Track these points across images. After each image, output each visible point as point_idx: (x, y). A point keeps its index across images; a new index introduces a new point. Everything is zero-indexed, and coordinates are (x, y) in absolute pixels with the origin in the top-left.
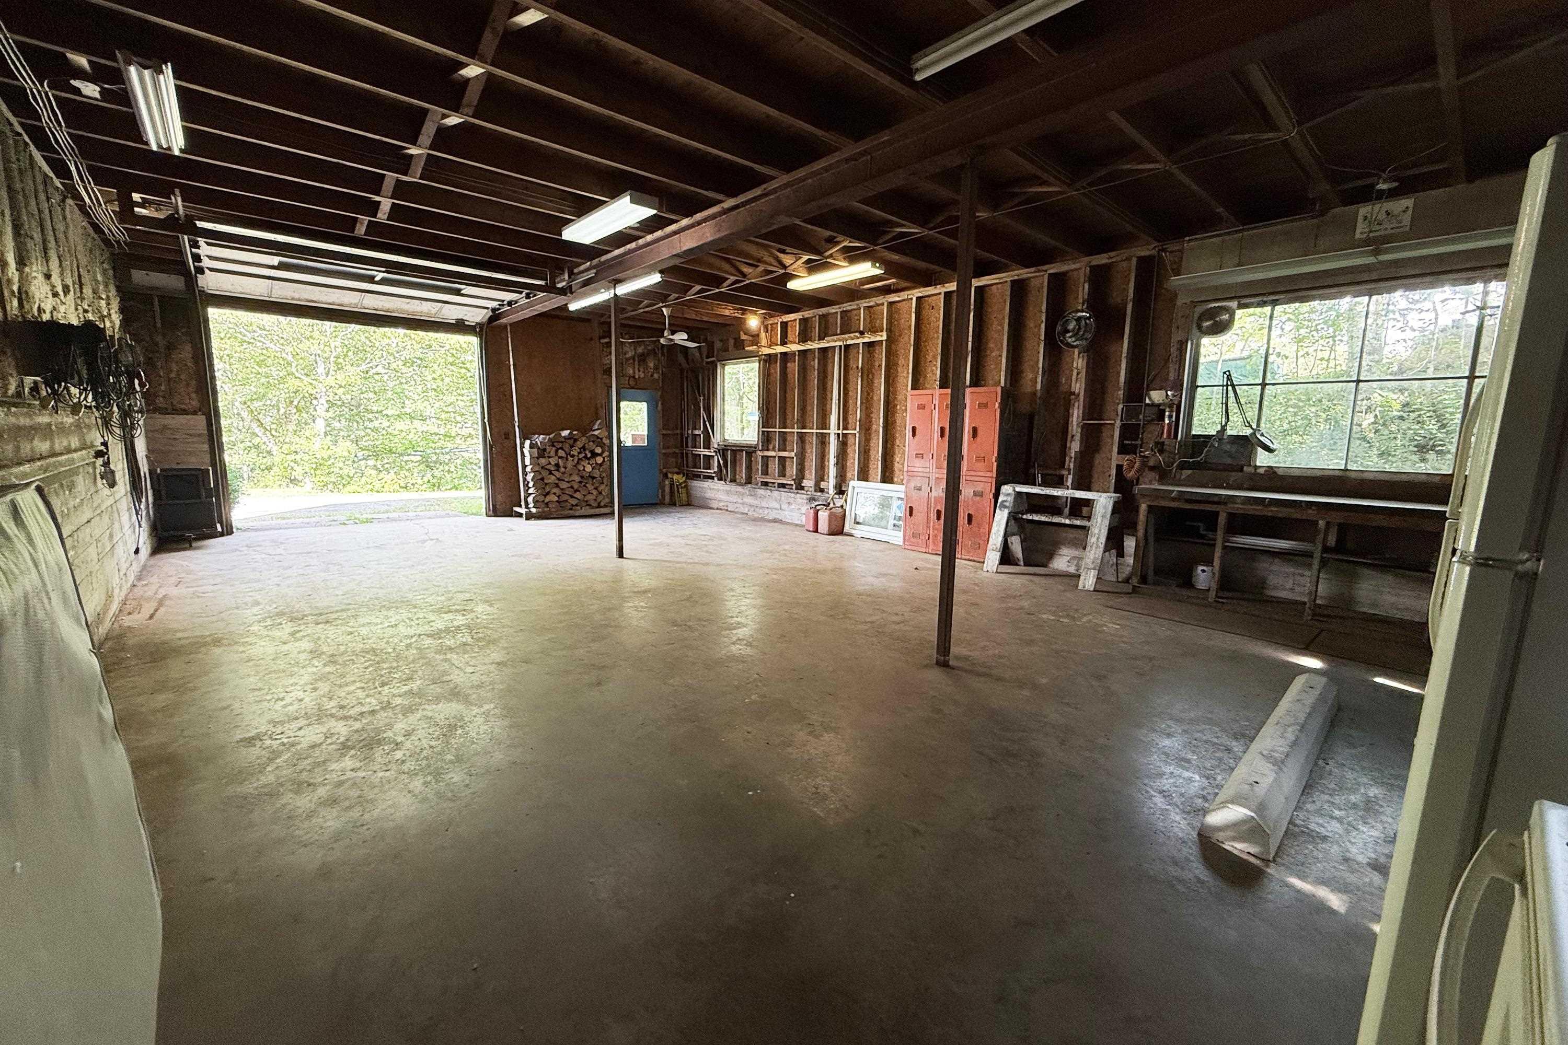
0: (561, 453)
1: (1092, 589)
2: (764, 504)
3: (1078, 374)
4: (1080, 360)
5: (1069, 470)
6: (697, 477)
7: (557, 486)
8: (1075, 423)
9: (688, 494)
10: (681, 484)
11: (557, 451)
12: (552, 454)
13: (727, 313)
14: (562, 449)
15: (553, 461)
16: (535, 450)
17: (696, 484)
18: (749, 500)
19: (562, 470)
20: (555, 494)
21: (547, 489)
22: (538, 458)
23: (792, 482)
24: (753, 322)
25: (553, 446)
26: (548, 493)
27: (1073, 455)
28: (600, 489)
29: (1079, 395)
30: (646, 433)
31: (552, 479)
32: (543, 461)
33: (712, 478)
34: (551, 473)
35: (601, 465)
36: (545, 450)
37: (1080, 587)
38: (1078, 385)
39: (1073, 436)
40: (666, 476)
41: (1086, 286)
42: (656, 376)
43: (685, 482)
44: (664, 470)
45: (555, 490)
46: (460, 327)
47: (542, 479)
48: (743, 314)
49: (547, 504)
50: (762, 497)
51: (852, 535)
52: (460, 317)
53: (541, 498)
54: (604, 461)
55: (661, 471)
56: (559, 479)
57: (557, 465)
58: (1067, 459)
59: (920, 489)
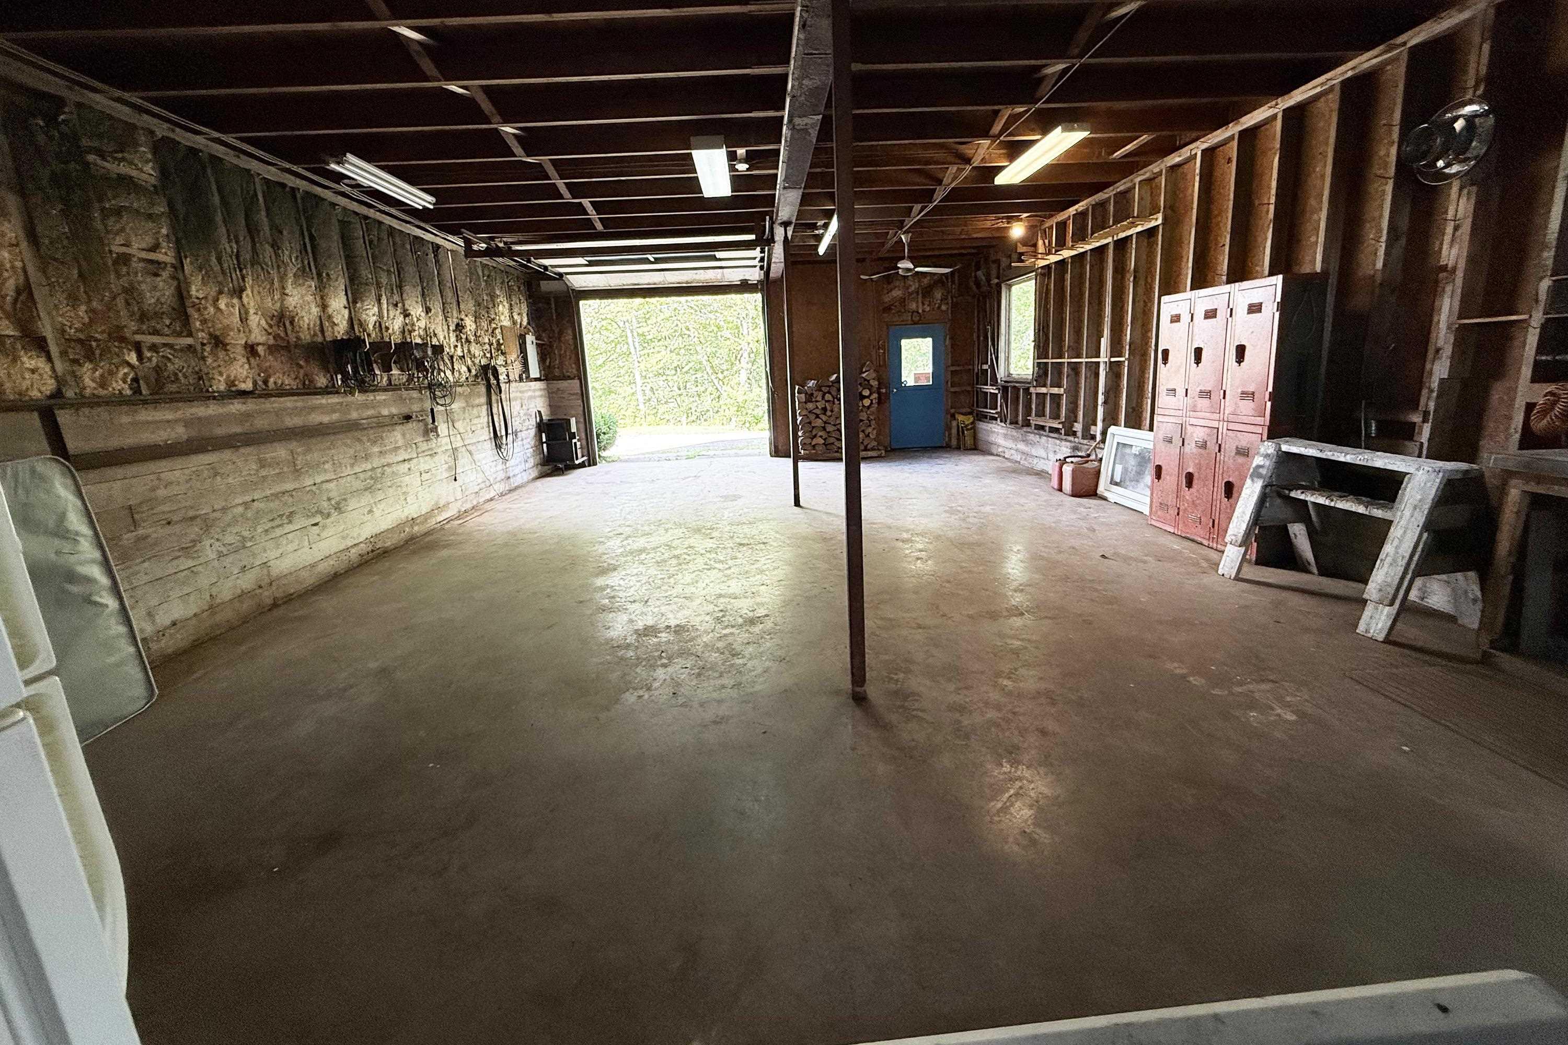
0: (828, 397)
1: (1381, 637)
2: (1034, 452)
3: (1456, 228)
4: (1463, 201)
5: (1426, 414)
6: (983, 417)
7: (824, 429)
8: (1443, 325)
9: (975, 437)
10: (966, 426)
11: (823, 398)
12: (819, 398)
13: (988, 224)
14: (829, 393)
15: (820, 405)
16: (803, 396)
17: (983, 426)
18: (1022, 446)
19: (829, 413)
20: (821, 437)
21: (814, 433)
22: (806, 403)
23: (1060, 426)
24: (1017, 231)
25: (821, 390)
26: (815, 436)
27: (1435, 385)
28: (867, 432)
29: (1454, 269)
30: (930, 371)
31: (819, 423)
32: (810, 406)
33: (996, 419)
34: (817, 416)
35: (869, 407)
36: (812, 394)
37: (1361, 629)
38: (1454, 251)
39: (1438, 351)
40: (953, 416)
41: (1486, 47)
42: (944, 308)
43: (972, 423)
44: (953, 411)
45: (820, 434)
46: (744, 287)
47: (810, 423)
48: (1008, 223)
49: (814, 446)
50: (1032, 444)
51: (1105, 499)
52: (742, 278)
53: (808, 441)
54: (872, 403)
55: (947, 412)
56: (825, 423)
57: (825, 409)
58: (1425, 392)
59: (1170, 441)
